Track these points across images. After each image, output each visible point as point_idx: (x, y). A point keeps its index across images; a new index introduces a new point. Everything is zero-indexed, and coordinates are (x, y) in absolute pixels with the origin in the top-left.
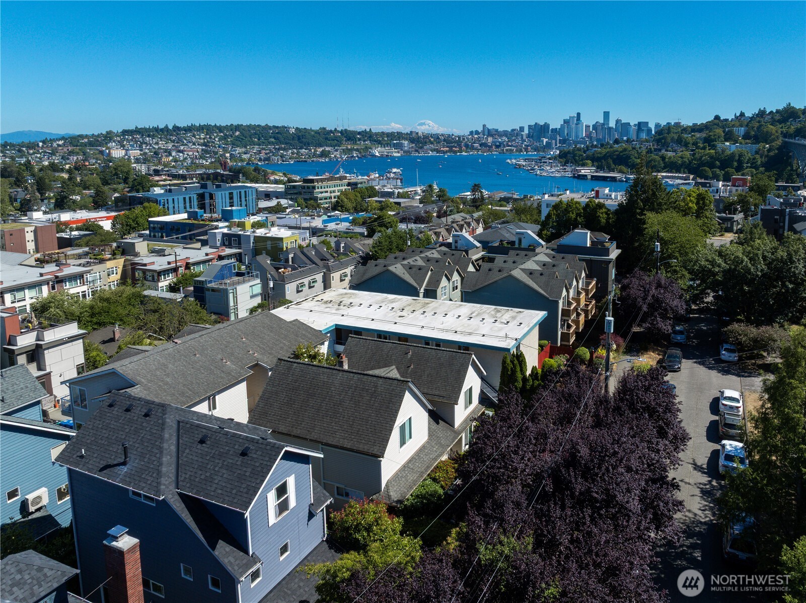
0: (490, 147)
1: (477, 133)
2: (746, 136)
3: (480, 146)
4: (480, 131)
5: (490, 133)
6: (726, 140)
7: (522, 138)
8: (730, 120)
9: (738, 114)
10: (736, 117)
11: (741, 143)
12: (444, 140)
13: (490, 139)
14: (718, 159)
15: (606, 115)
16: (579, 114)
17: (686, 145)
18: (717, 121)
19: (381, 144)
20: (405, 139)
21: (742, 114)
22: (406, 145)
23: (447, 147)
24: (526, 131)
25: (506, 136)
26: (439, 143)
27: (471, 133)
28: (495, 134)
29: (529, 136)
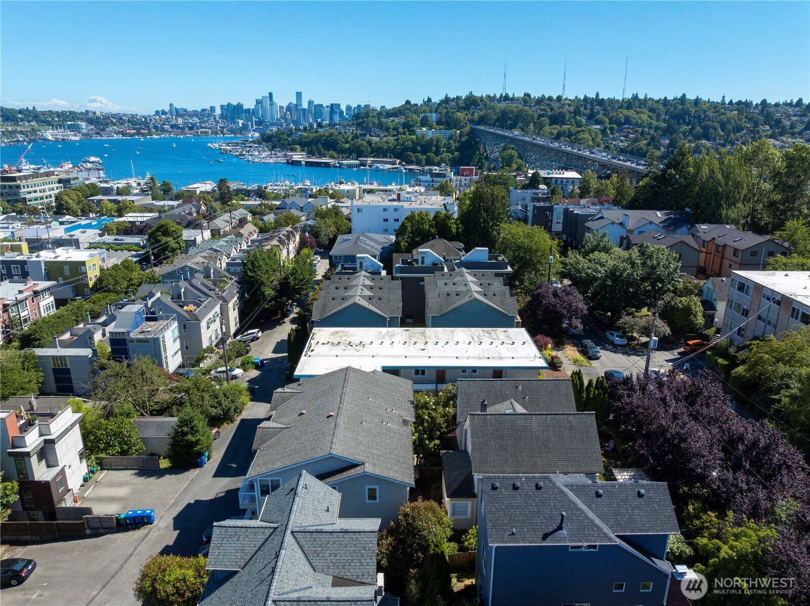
0: (183, 129)
1: (164, 113)
2: (439, 123)
3: (171, 128)
4: (167, 111)
5: (179, 113)
6: (423, 126)
7: (215, 119)
8: (419, 105)
9: (426, 100)
10: (425, 103)
11: (435, 129)
12: (129, 121)
13: (180, 121)
14: (419, 144)
15: (299, 95)
16: (271, 94)
17: (387, 129)
18: (408, 106)
19: (53, 126)
20: (82, 120)
21: (429, 100)
22: (84, 127)
23: (134, 129)
24: (218, 111)
25: (197, 117)
26: (123, 124)
27: (157, 113)
28: (185, 115)
29: (222, 116)
